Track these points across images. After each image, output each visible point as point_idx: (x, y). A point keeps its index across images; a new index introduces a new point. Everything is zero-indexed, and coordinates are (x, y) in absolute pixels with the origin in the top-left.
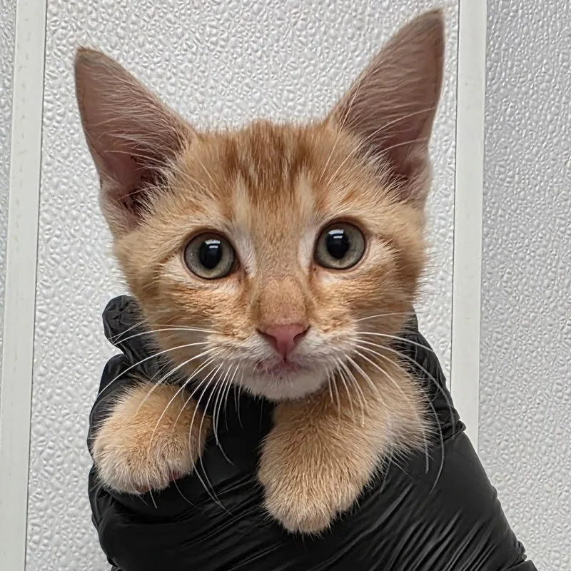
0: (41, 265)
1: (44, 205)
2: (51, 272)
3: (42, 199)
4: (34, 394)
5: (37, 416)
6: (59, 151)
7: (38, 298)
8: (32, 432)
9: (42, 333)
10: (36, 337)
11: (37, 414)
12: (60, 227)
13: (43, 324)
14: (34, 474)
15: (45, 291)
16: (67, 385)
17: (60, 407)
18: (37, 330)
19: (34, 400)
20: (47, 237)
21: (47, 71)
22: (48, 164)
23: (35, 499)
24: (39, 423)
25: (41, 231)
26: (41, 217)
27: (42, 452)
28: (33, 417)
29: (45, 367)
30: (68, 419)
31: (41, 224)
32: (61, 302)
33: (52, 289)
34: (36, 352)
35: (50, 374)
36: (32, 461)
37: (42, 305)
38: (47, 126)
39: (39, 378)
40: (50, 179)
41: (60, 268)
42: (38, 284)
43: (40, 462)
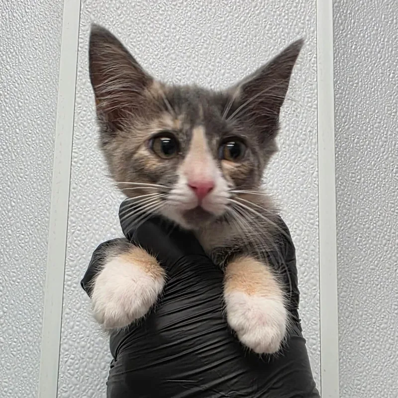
0: (69, 247)
1: (71, 212)
2: (75, 251)
3: (70, 209)
4: (63, 325)
5: (64, 339)
6: (81, 181)
7: (66, 267)
8: (61, 349)
9: (68, 288)
10: (65, 291)
11: (64, 338)
12: (80, 225)
13: (69, 283)
14: (62, 376)
15: (71, 263)
16: (83, 320)
17: (78, 333)
18: (65, 286)
19: (62, 329)
20: (73, 231)
21: (74, 136)
22: (74, 189)
23: (62, 391)
24: (66, 343)
25: (69, 228)
26: (69, 219)
27: (67, 361)
28: (62, 340)
29: (70, 309)
30: (83, 341)
31: (69, 223)
32: (80, 269)
33: (75, 262)
34: (65, 300)
35: (73, 313)
36: (61, 367)
37: (69, 271)
38: (74, 166)
39: (66, 315)
40: (75, 197)
41: (80, 249)
42: (67, 259)
43: (66, 368)
